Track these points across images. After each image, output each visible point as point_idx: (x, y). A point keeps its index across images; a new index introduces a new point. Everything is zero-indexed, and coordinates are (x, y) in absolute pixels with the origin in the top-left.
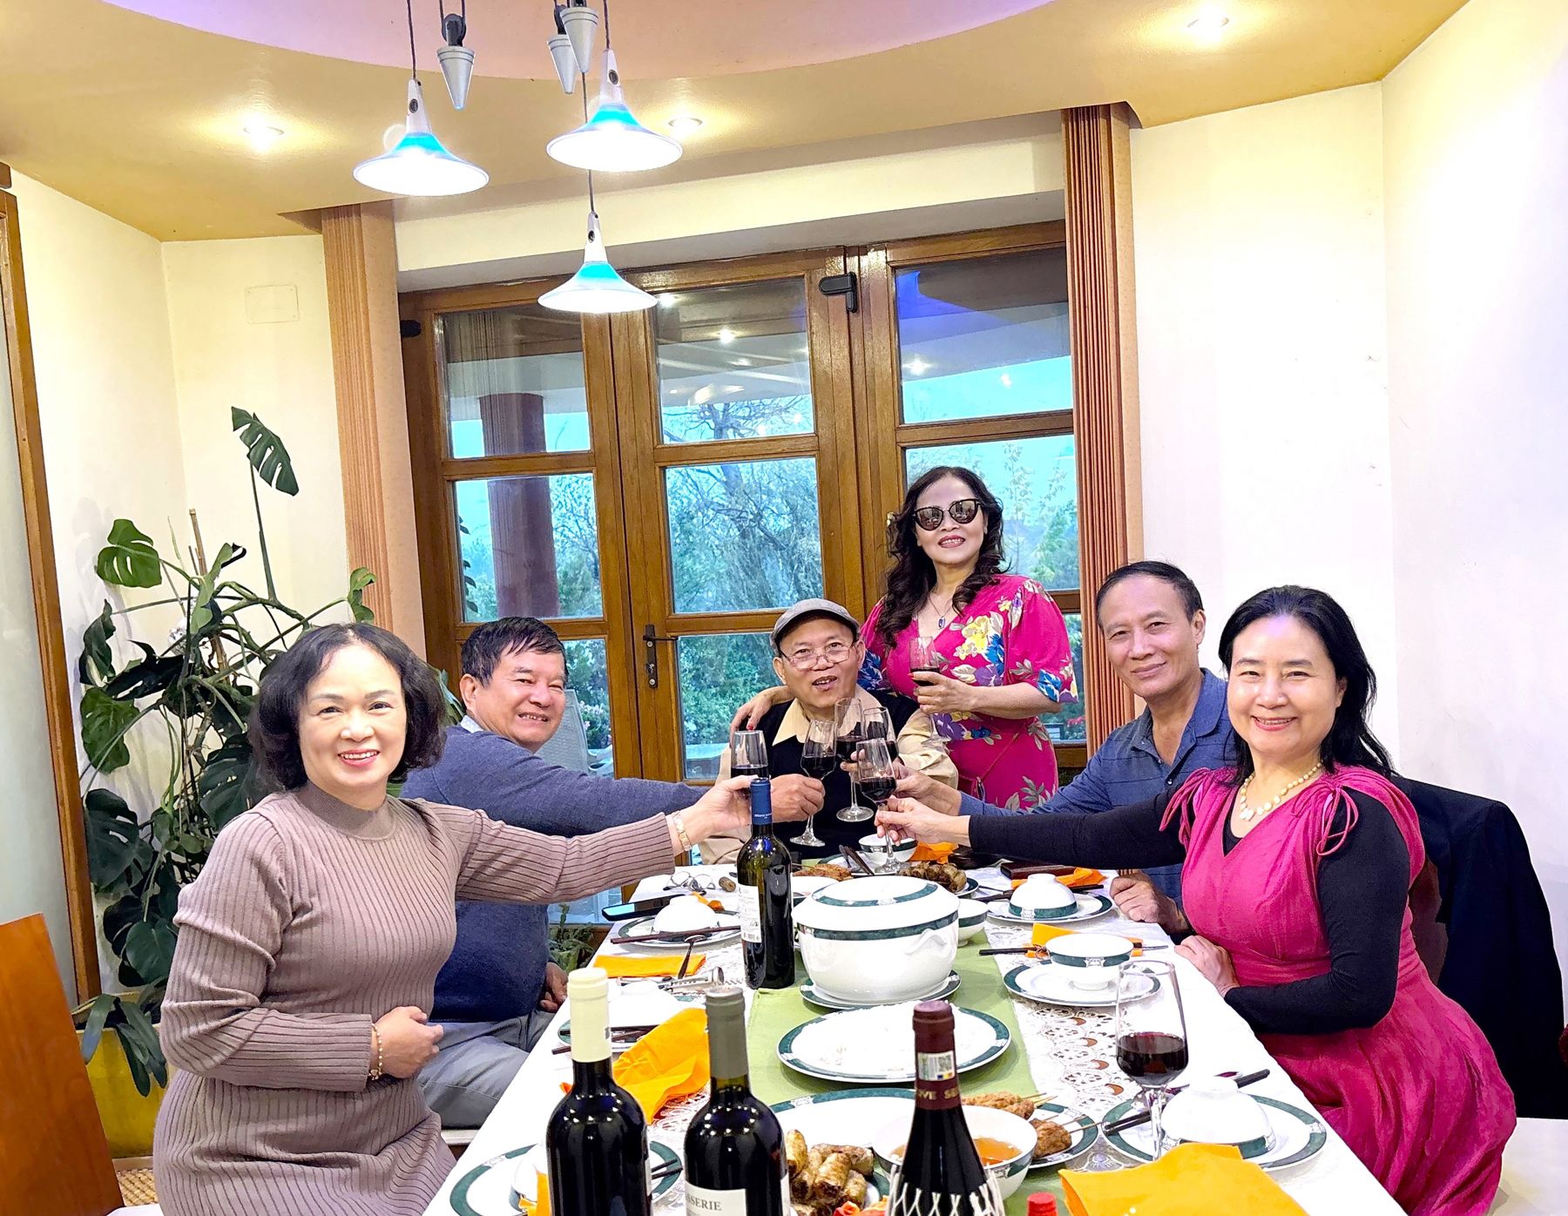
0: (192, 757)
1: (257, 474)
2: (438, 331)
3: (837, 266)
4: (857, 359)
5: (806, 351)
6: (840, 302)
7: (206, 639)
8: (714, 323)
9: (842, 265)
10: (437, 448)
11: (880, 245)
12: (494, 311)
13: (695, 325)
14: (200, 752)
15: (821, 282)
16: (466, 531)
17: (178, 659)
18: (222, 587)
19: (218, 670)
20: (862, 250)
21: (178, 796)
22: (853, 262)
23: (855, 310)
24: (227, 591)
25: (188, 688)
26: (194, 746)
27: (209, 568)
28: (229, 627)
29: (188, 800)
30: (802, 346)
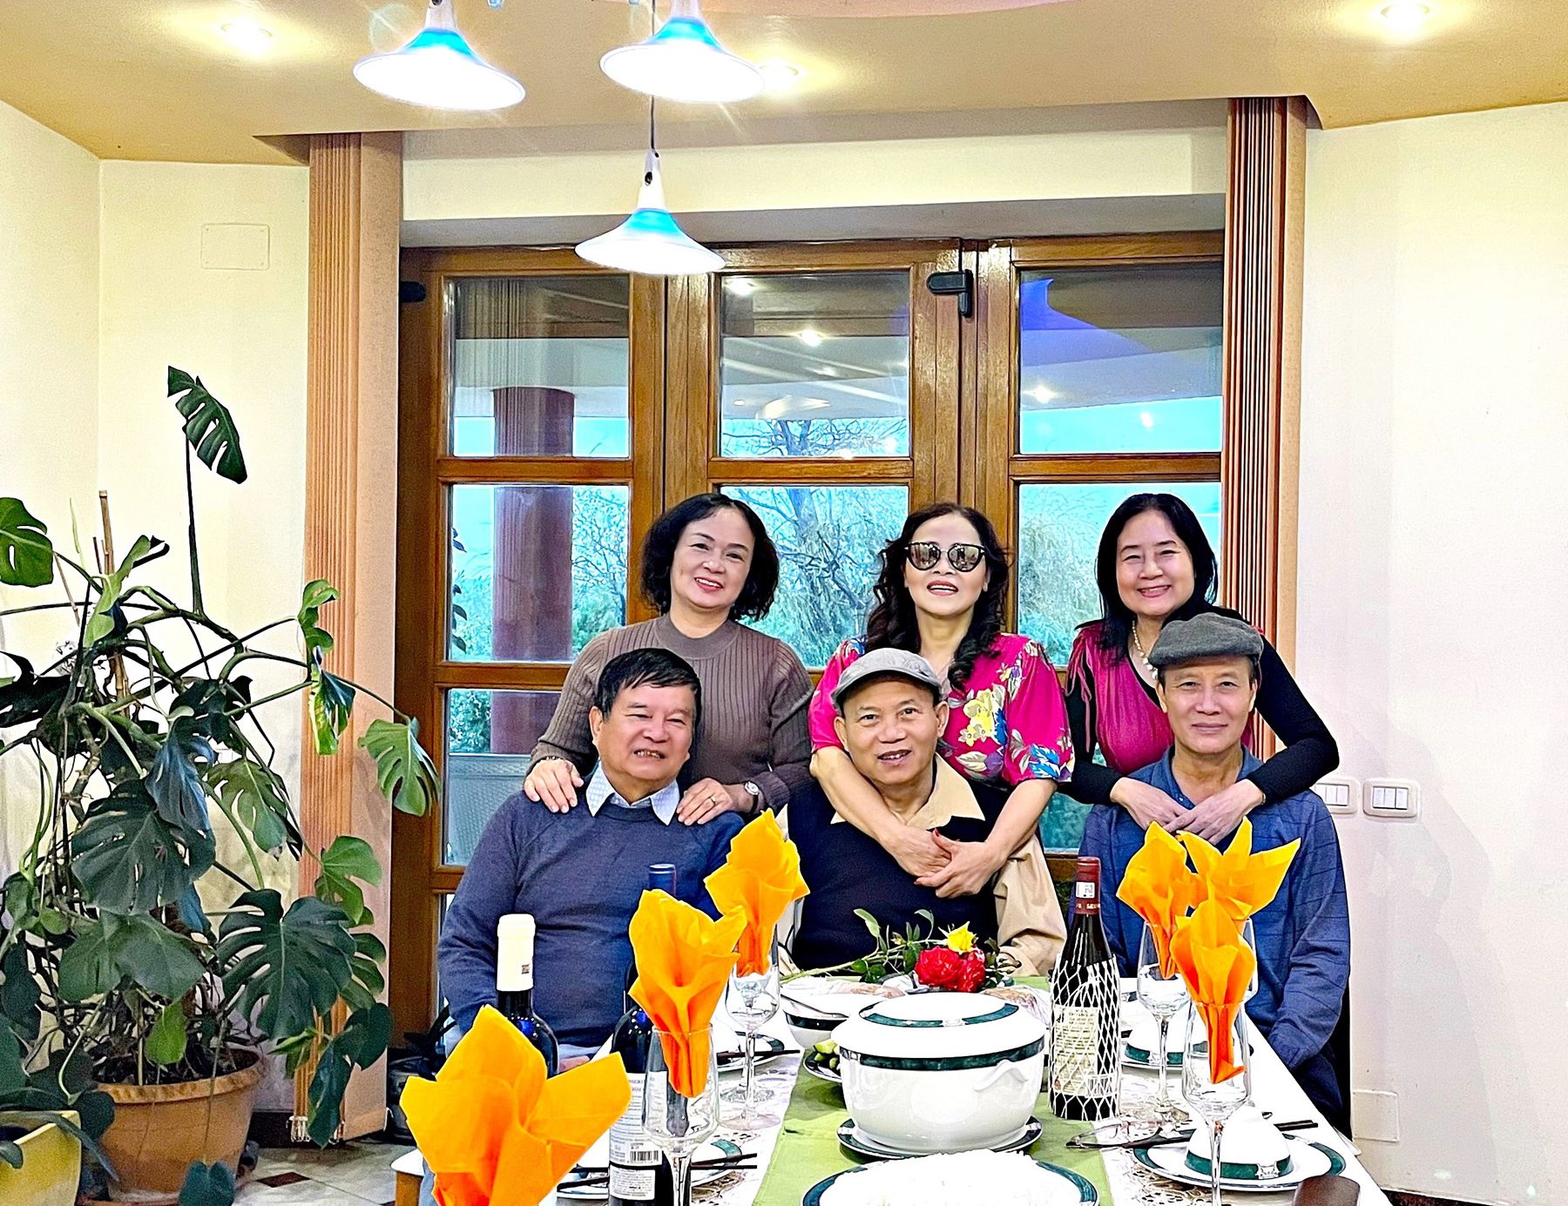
0: (69, 810)
1: (193, 452)
2: (448, 302)
3: (949, 262)
4: (968, 373)
5: (905, 364)
6: (952, 303)
7: (103, 657)
8: (795, 318)
9: (957, 259)
10: (432, 440)
11: (1005, 242)
12: (521, 280)
13: (771, 317)
14: (79, 802)
15: (930, 278)
16: (460, 546)
17: (64, 680)
18: (132, 592)
19: (116, 698)
20: (982, 245)
21: (42, 859)
22: (969, 259)
23: (969, 314)
24: (137, 598)
25: (72, 718)
26: (73, 793)
27: (117, 566)
28: (136, 643)
29: (56, 864)
30: (902, 359)
